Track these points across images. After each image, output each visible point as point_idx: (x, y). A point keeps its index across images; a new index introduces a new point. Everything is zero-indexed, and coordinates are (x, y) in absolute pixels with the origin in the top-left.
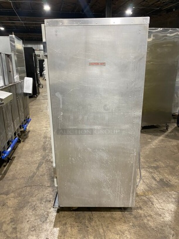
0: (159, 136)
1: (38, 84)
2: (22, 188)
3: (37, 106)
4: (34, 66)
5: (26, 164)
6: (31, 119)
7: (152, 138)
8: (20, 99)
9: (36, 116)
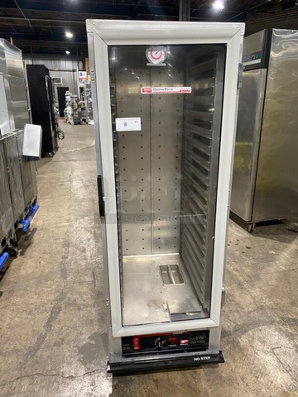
0: (290, 242)
1: (56, 132)
2: (11, 382)
3: (52, 175)
4: (49, 99)
5: (24, 311)
6: (38, 207)
7: (277, 248)
8: (14, 170)
9: (50, 196)
